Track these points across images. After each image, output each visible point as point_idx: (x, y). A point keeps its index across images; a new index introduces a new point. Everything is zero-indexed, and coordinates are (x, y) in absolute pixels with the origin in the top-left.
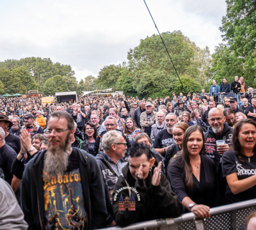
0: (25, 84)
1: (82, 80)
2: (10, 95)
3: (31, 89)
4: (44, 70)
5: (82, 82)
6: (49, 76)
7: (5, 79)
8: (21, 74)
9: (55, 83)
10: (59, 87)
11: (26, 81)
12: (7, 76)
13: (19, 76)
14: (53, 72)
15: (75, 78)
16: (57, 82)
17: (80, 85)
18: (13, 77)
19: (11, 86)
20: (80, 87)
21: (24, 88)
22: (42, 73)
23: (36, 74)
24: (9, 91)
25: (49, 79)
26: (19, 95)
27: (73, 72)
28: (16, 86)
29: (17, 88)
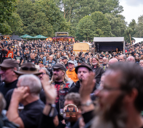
0: (52, 22)
1: (134, 21)
2: (30, 37)
3: (59, 30)
4: (78, 4)
5: (133, 24)
6: (85, 13)
7: (26, 14)
8: (47, 9)
9: (93, 23)
10: (98, 30)
11: (54, 18)
12: (29, 10)
13: (43, 11)
14: (91, 7)
15: (122, 17)
16: (96, 23)
17: (130, 29)
18: (36, 12)
19: (33, 24)
20: (130, 31)
21: (50, 27)
22: (75, 8)
23: (67, 10)
24: (29, 31)
25: (86, 17)
26: (42, 37)
27: (121, 7)
28: (38, 25)
29: (40, 28)
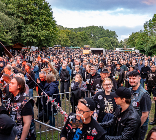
0: (84, 41)
1: (122, 41)
2: (73, 47)
3: (87, 44)
4: (98, 34)
6: (101, 37)
7: (73, 38)
8: (82, 36)
9: (104, 42)
10: (106, 44)
11: (85, 39)
12: (74, 37)
13: (80, 37)
14: (104, 35)
15: (117, 39)
16: (105, 41)
17: (120, 44)
18: (77, 37)
19: (75, 42)
20: (120, 45)
21: (83, 43)
23: (94, 36)
24: (74, 45)
25: (101, 39)
26: (78, 47)
27: (117, 35)
28: (78, 42)
29: (78, 44)
